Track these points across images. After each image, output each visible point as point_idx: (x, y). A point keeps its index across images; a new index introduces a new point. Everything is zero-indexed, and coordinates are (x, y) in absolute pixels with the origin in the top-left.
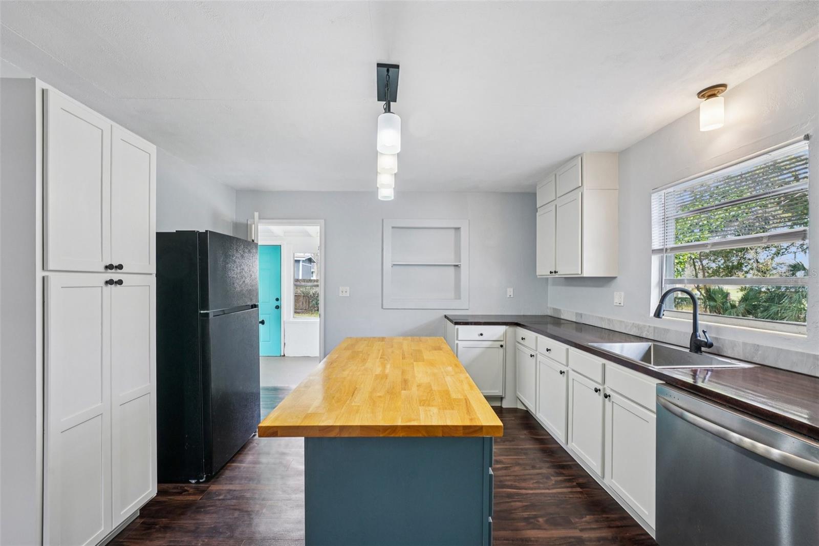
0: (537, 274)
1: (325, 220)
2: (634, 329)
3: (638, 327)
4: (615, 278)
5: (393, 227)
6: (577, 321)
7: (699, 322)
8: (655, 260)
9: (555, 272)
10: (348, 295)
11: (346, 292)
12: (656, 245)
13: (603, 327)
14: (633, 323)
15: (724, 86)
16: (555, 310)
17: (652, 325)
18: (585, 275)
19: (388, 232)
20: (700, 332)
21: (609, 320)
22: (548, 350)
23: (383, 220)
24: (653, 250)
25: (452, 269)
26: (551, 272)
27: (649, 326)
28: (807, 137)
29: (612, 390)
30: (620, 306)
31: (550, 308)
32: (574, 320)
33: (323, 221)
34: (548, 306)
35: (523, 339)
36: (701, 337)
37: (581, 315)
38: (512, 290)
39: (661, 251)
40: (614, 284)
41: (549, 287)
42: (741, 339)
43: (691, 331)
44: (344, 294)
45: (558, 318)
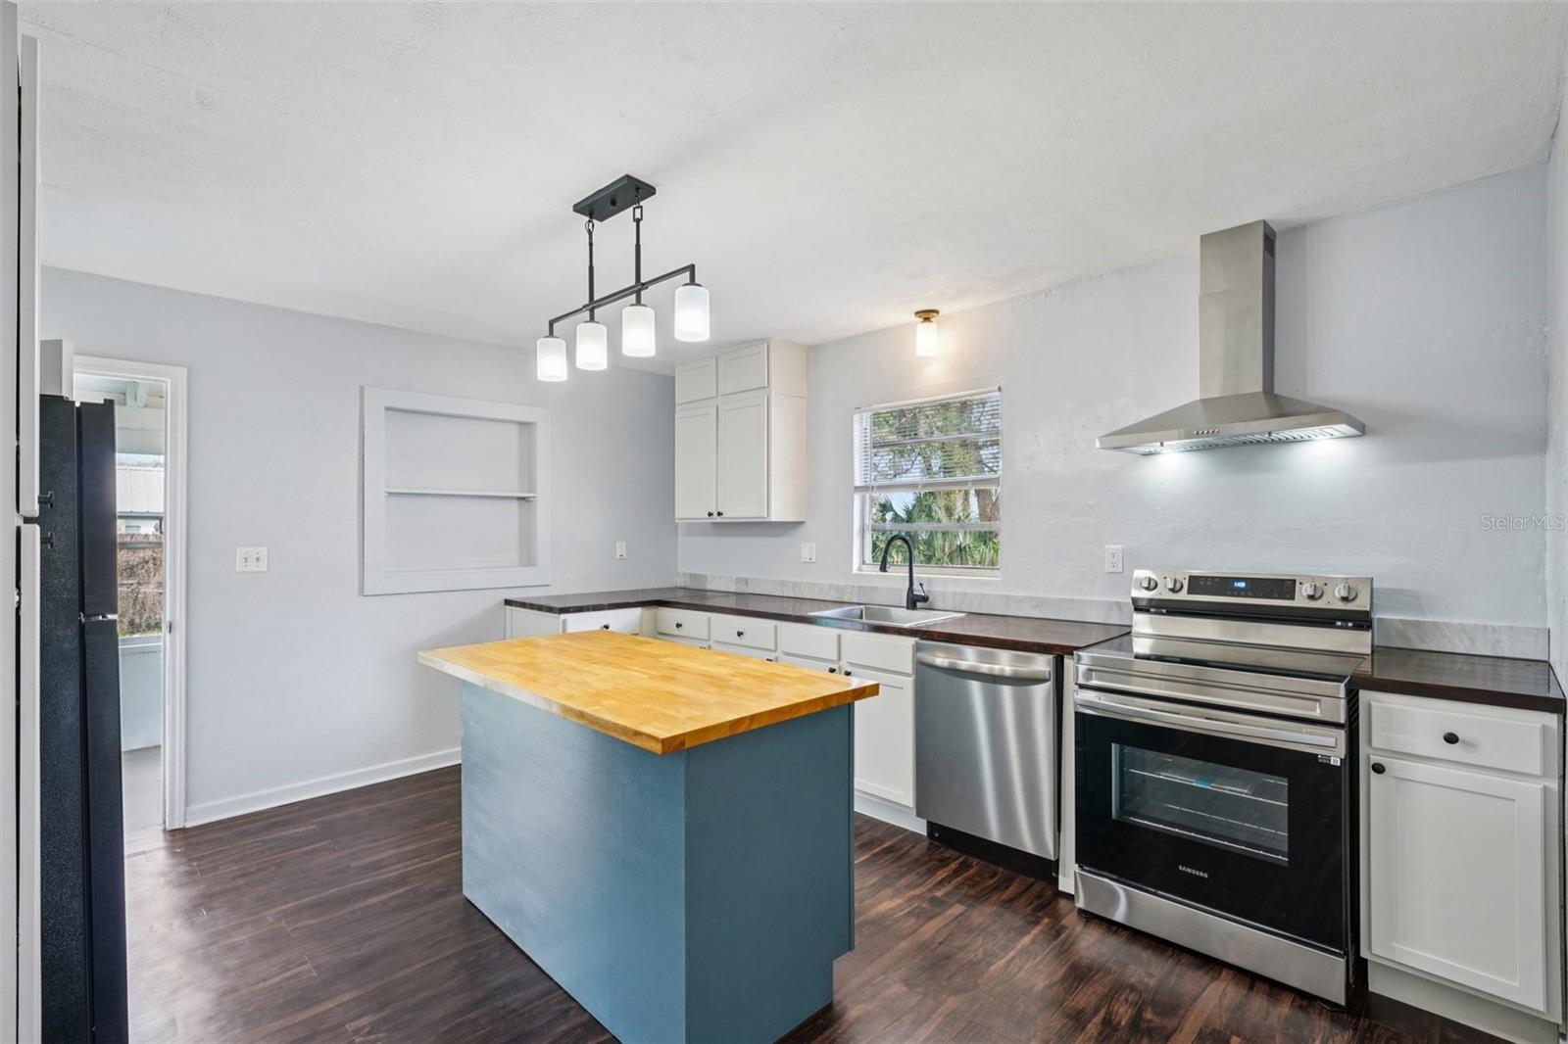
0: (677, 516)
1: (189, 370)
2: (833, 593)
3: (838, 589)
4: (802, 523)
5: (387, 409)
6: (740, 591)
7: (914, 575)
8: (857, 498)
9: (719, 514)
10: (263, 566)
11: (258, 559)
12: (858, 482)
13: (786, 595)
14: (831, 585)
15: (936, 312)
16: (693, 576)
17: (855, 584)
18: (774, 518)
19: (376, 419)
20: (916, 586)
21: (794, 583)
22: (740, 634)
23: (362, 389)
24: (856, 488)
25: (515, 504)
26: (710, 514)
27: (853, 586)
28: (999, 389)
29: (850, 664)
30: (810, 562)
31: (684, 574)
32: (733, 590)
33: (185, 372)
34: (679, 570)
35: (678, 626)
36: (918, 591)
37: (746, 581)
38: (624, 544)
39: (865, 488)
40: (802, 530)
41: (679, 538)
42: (951, 589)
43: (908, 586)
44: (252, 567)
45: (701, 590)
